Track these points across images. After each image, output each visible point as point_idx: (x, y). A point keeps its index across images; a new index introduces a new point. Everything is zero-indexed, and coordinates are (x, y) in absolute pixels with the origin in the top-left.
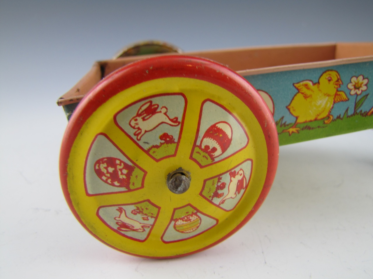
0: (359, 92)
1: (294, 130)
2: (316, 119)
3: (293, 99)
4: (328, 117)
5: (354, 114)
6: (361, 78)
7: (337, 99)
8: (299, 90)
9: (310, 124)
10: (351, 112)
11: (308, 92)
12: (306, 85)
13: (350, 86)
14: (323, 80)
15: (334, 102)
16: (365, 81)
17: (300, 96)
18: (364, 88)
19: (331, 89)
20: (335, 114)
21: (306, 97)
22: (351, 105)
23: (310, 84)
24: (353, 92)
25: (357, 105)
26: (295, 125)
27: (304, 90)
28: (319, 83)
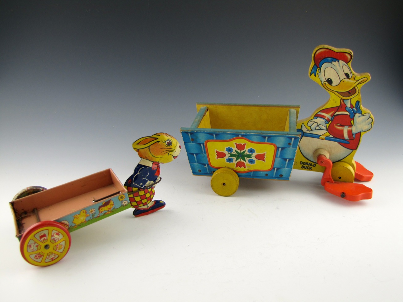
0: (93, 213)
1: (76, 227)
2: (82, 223)
3: (74, 220)
4: (85, 221)
5: (93, 218)
6: (92, 209)
7: (86, 216)
8: (75, 217)
9: (80, 224)
10: (92, 218)
11: (78, 217)
12: (77, 216)
13: (90, 212)
14: (81, 213)
15: (86, 217)
16: (94, 210)
17: (75, 219)
18: (94, 211)
19: (84, 214)
20: (87, 220)
21: (77, 218)
22: (91, 217)
23: (78, 215)
24: (91, 213)
25: (93, 216)
26: (76, 226)
27: (76, 217)
28: (80, 214)
